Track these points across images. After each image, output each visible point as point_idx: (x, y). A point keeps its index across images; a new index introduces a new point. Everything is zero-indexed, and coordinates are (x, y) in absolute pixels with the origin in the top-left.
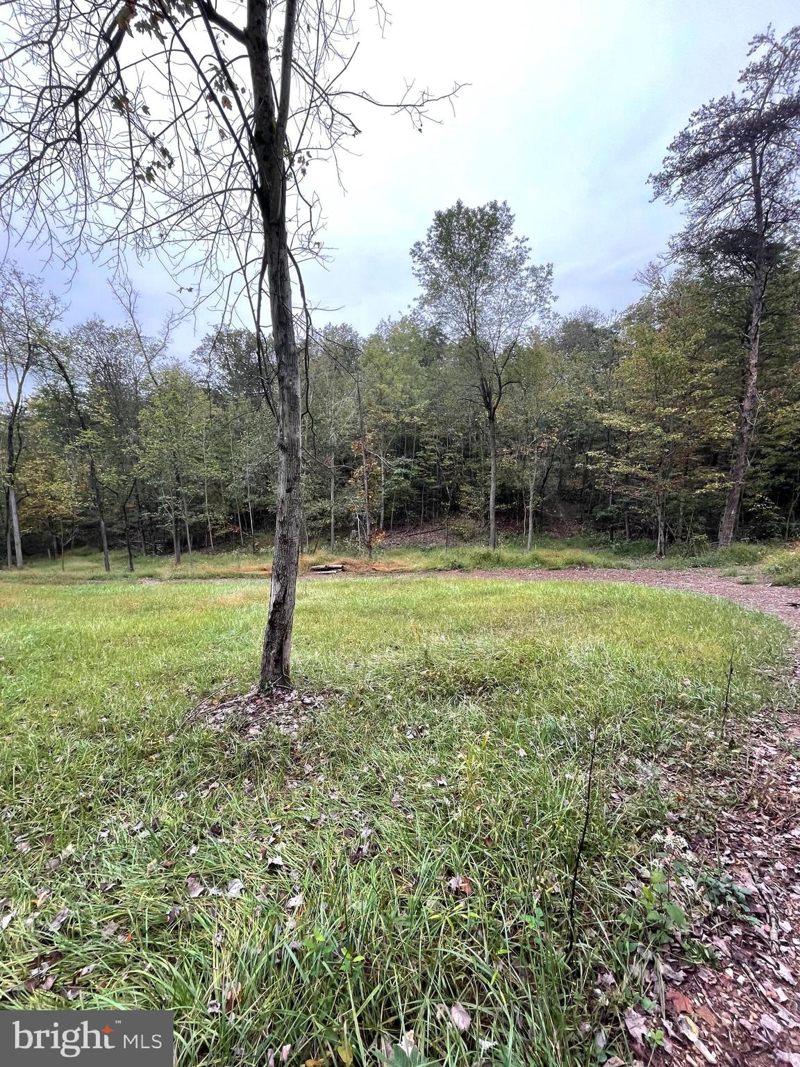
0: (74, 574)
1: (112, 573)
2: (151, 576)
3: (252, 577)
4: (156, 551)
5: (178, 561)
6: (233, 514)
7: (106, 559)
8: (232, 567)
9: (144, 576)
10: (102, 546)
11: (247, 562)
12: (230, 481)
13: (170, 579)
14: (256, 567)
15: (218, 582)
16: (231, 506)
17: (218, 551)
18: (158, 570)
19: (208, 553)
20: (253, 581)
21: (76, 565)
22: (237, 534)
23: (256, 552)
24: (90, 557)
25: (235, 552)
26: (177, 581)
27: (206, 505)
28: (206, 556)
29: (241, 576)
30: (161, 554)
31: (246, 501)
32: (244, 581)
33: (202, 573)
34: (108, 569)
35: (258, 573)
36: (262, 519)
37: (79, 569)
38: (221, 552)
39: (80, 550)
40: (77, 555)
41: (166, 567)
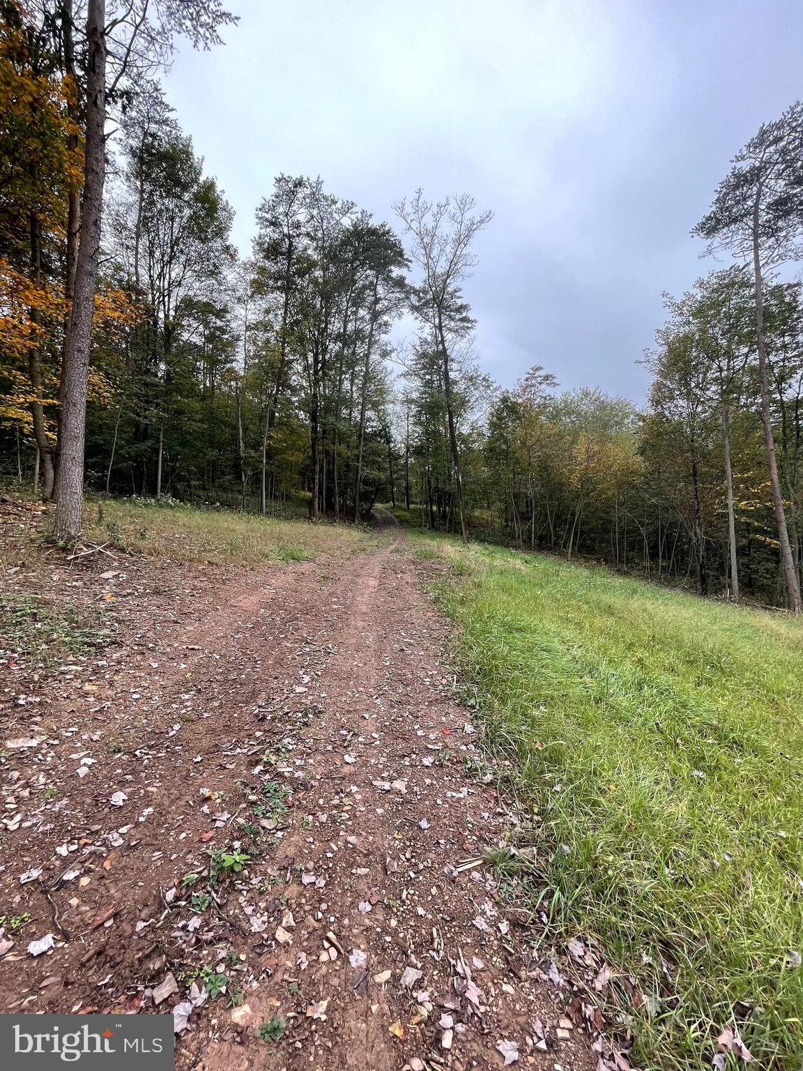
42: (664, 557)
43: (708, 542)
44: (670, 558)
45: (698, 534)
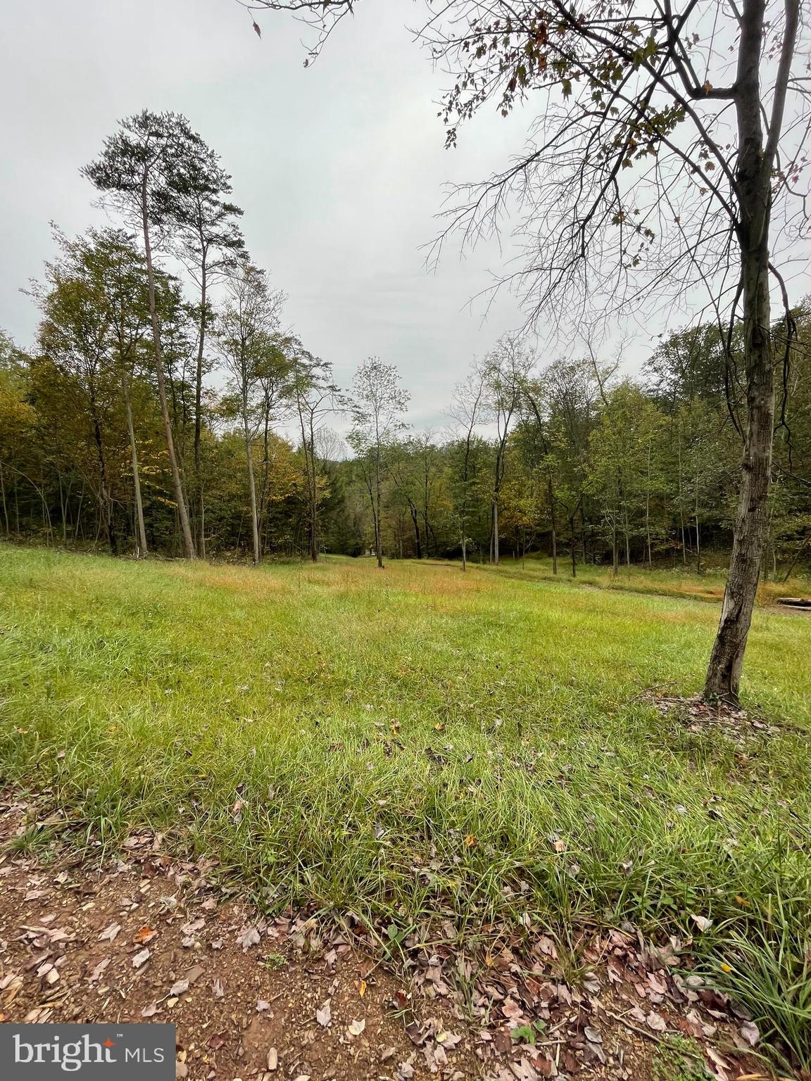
0: (531, 573)
1: (558, 576)
2: (591, 583)
3: (695, 598)
4: (595, 561)
5: (616, 573)
6: (676, 529)
7: (555, 564)
8: (672, 585)
9: (584, 582)
10: (552, 552)
11: (690, 582)
12: (677, 493)
13: (609, 588)
14: (701, 588)
15: (657, 598)
16: (674, 520)
17: (657, 567)
18: (597, 578)
19: (645, 568)
20: (696, 602)
21: (531, 566)
22: (680, 551)
23: (701, 572)
24: (541, 561)
25: (675, 570)
26: (614, 591)
27: (647, 518)
28: (643, 571)
29: (683, 596)
30: (599, 564)
31: (693, 515)
32: (685, 602)
33: (641, 587)
34: (555, 573)
35: (702, 595)
36: (712, 535)
37: (534, 570)
38: (659, 568)
39: (534, 554)
40: (532, 558)
41: (604, 576)
42: (68, 522)
43: (115, 504)
44: (74, 522)
45: (104, 496)
